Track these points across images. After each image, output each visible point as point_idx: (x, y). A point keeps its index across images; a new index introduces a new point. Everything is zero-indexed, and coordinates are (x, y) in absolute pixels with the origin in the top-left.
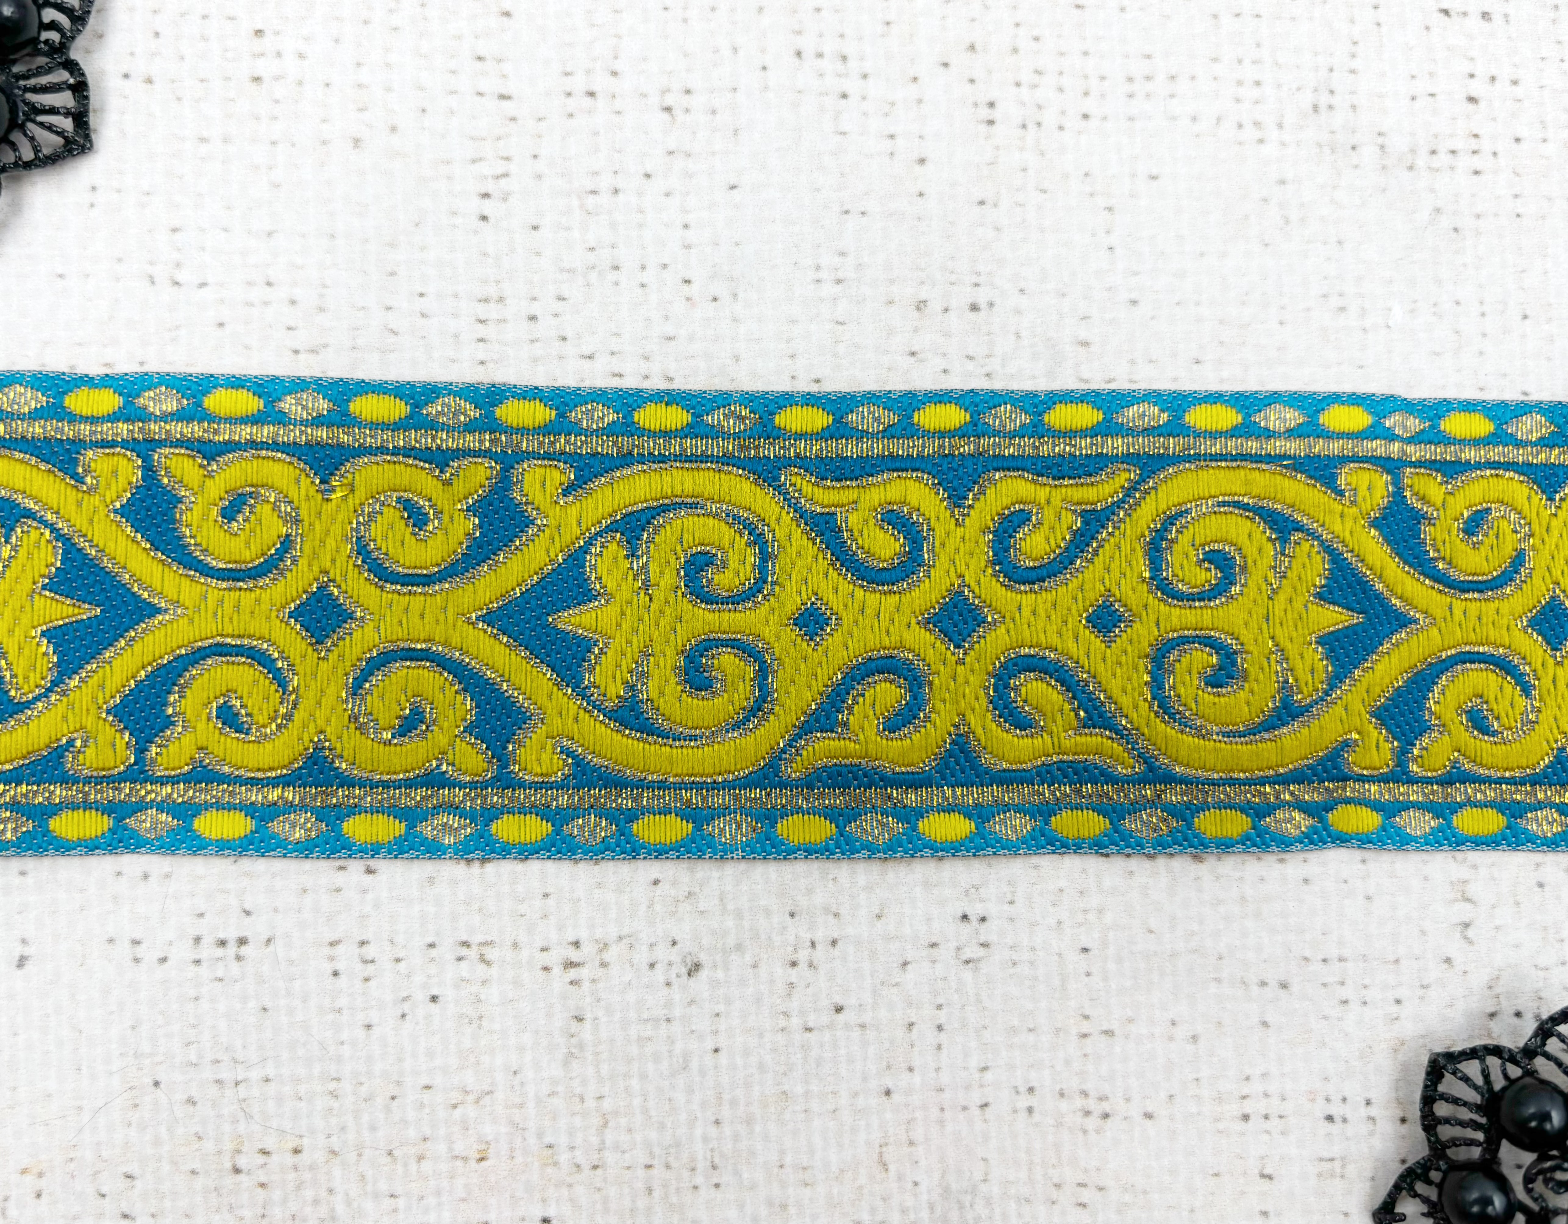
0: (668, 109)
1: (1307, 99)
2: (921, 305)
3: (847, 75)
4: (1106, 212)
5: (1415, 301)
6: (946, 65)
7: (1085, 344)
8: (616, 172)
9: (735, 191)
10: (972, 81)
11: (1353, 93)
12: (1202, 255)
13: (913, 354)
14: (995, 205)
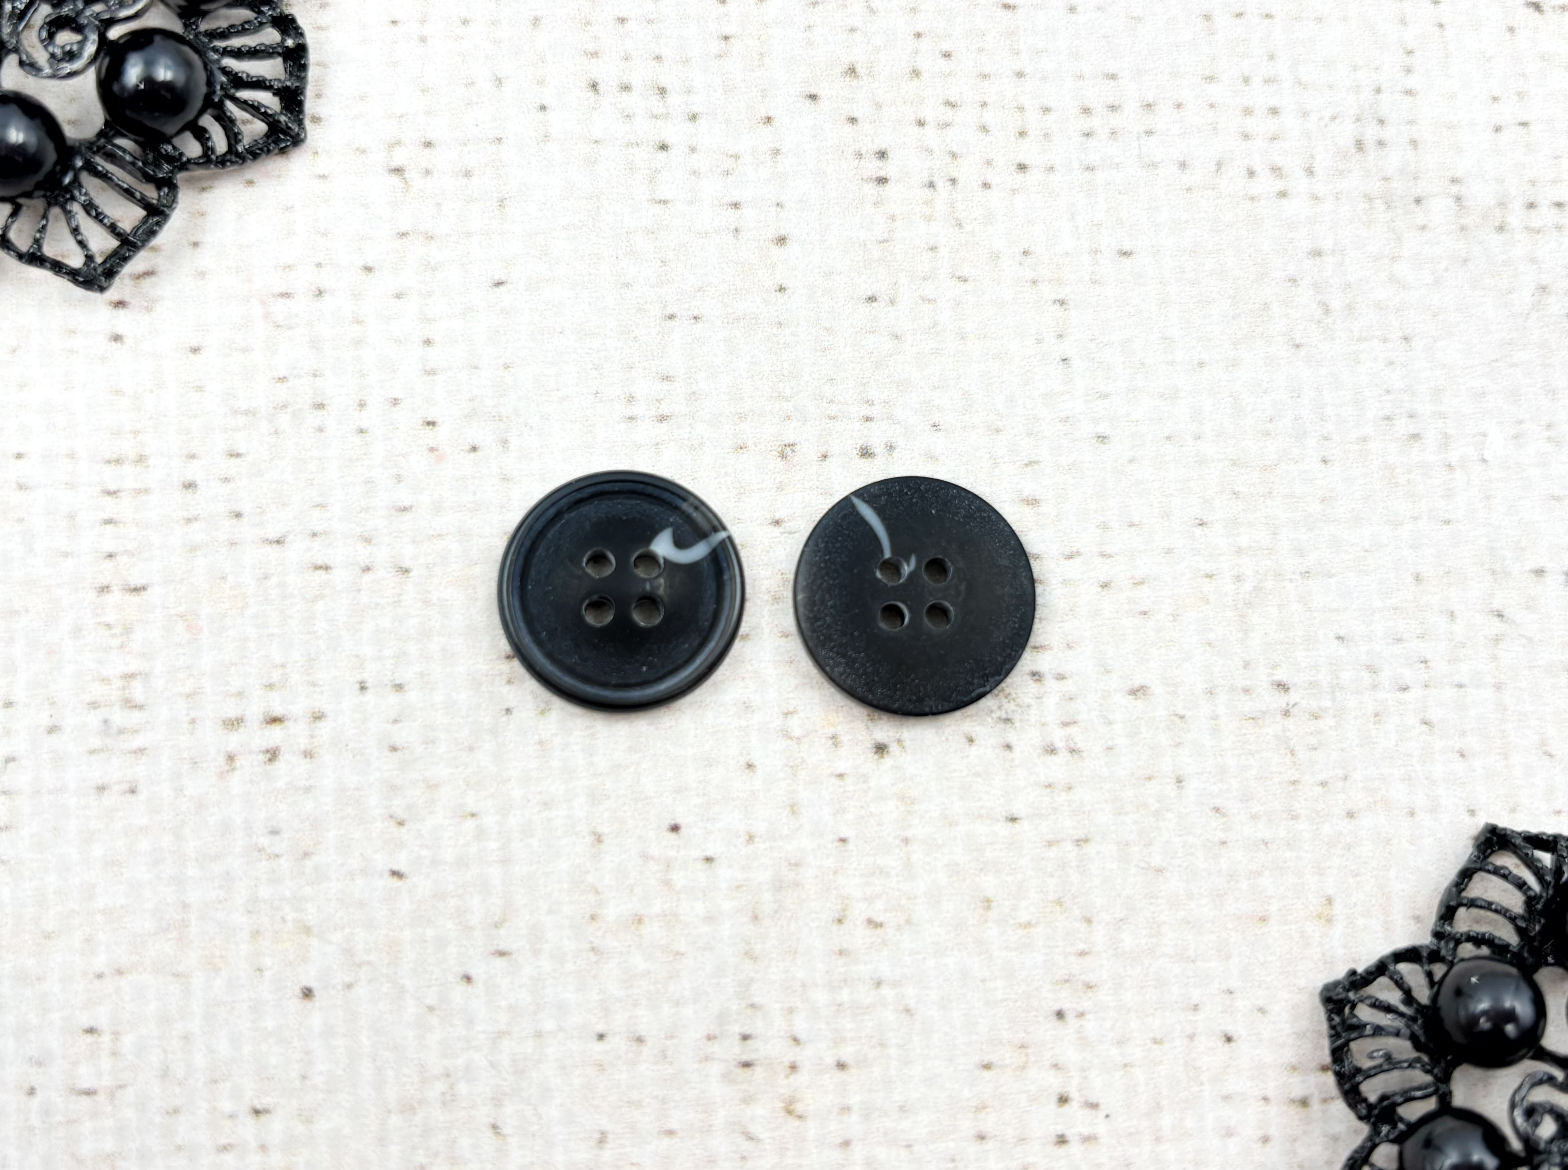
0: (398, 171)
1: (1346, 132)
2: (786, 451)
3: (666, 116)
4: (1057, 306)
5: (1521, 422)
6: (813, 97)
7: (1032, 502)
8: (319, 265)
9: (502, 289)
10: (853, 120)
11: (1411, 122)
12: (1201, 364)
13: (777, 523)
14: (892, 302)
